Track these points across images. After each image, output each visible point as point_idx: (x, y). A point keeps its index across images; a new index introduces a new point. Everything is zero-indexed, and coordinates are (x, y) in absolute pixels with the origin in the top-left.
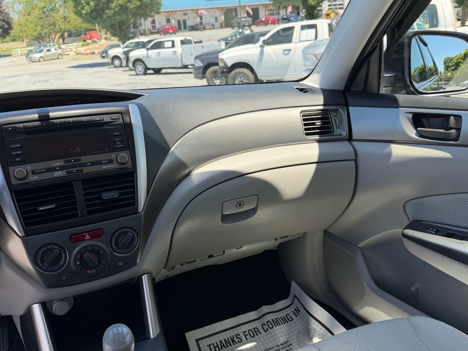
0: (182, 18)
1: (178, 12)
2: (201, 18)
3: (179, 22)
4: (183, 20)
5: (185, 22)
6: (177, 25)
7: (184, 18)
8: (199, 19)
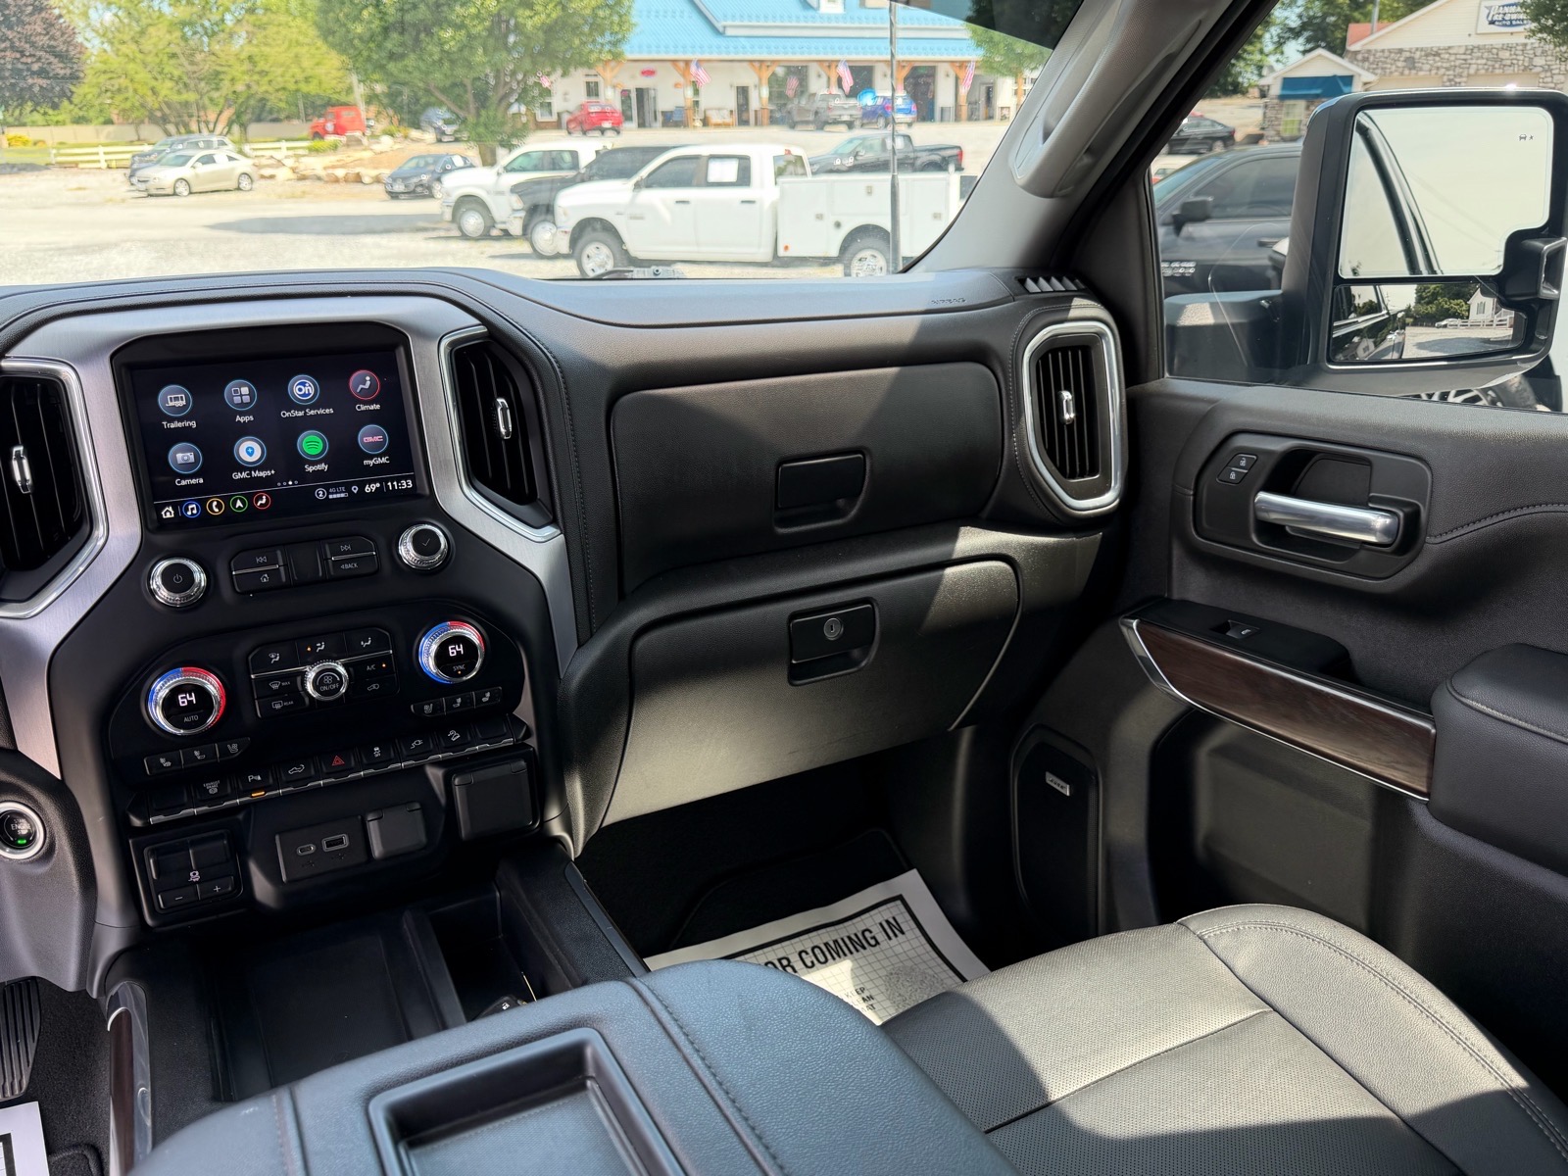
0: (635, 84)
1: (625, 64)
2: (696, 89)
4: (638, 90)
7: (644, 82)
8: (689, 92)
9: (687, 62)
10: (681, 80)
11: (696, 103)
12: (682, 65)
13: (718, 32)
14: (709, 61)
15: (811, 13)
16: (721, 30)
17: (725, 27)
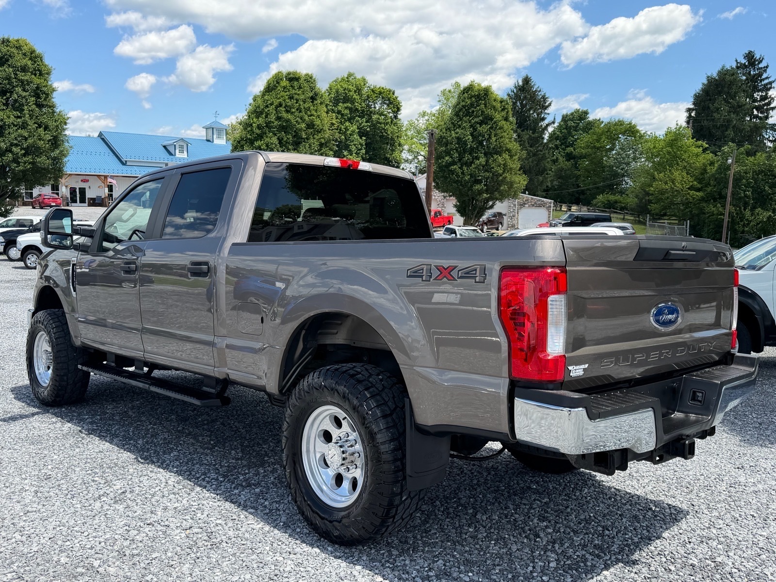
0: (78, 185)
1: (73, 176)
2: (111, 188)
3: (73, 191)
4: (80, 188)
5: (83, 191)
6: (69, 196)
7: (83, 185)
8: (107, 190)
9: (106, 177)
10: (103, 184)
11: (111, 195)
12: (103, 178)
13: (124, 164)
14: (117, 176)
15: (172, 157)
16: (124, 162)
17: (126, 161)
